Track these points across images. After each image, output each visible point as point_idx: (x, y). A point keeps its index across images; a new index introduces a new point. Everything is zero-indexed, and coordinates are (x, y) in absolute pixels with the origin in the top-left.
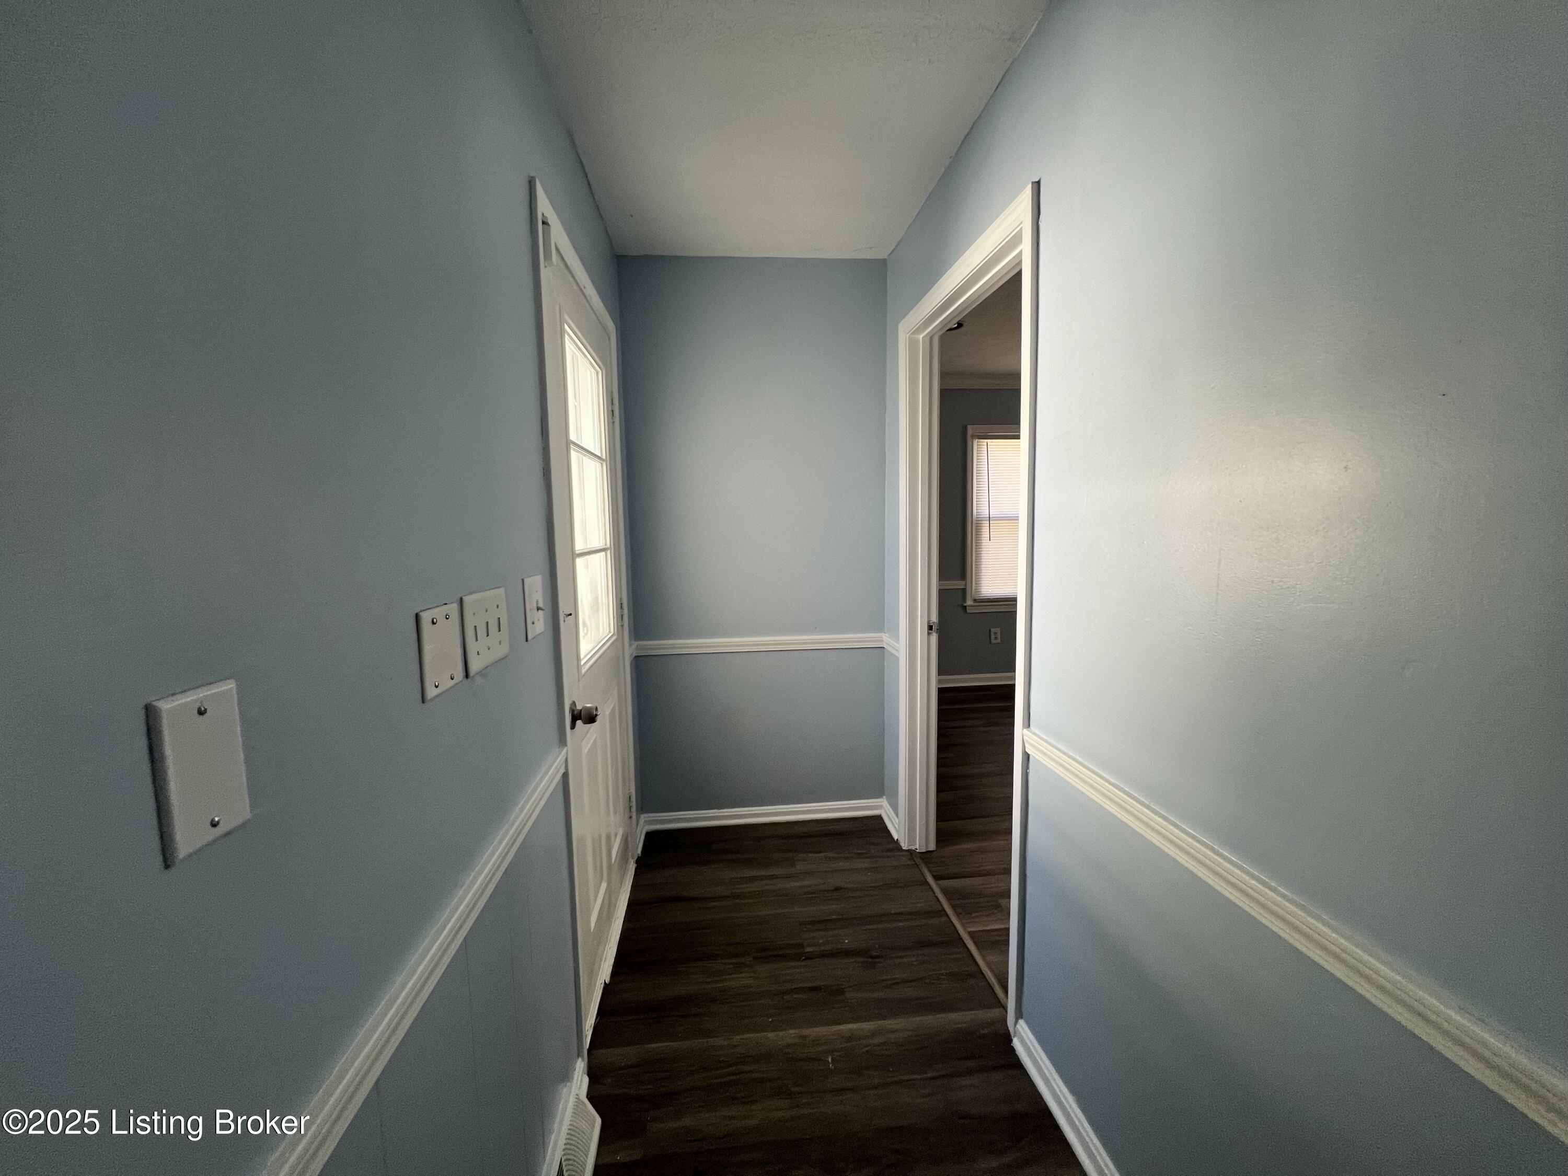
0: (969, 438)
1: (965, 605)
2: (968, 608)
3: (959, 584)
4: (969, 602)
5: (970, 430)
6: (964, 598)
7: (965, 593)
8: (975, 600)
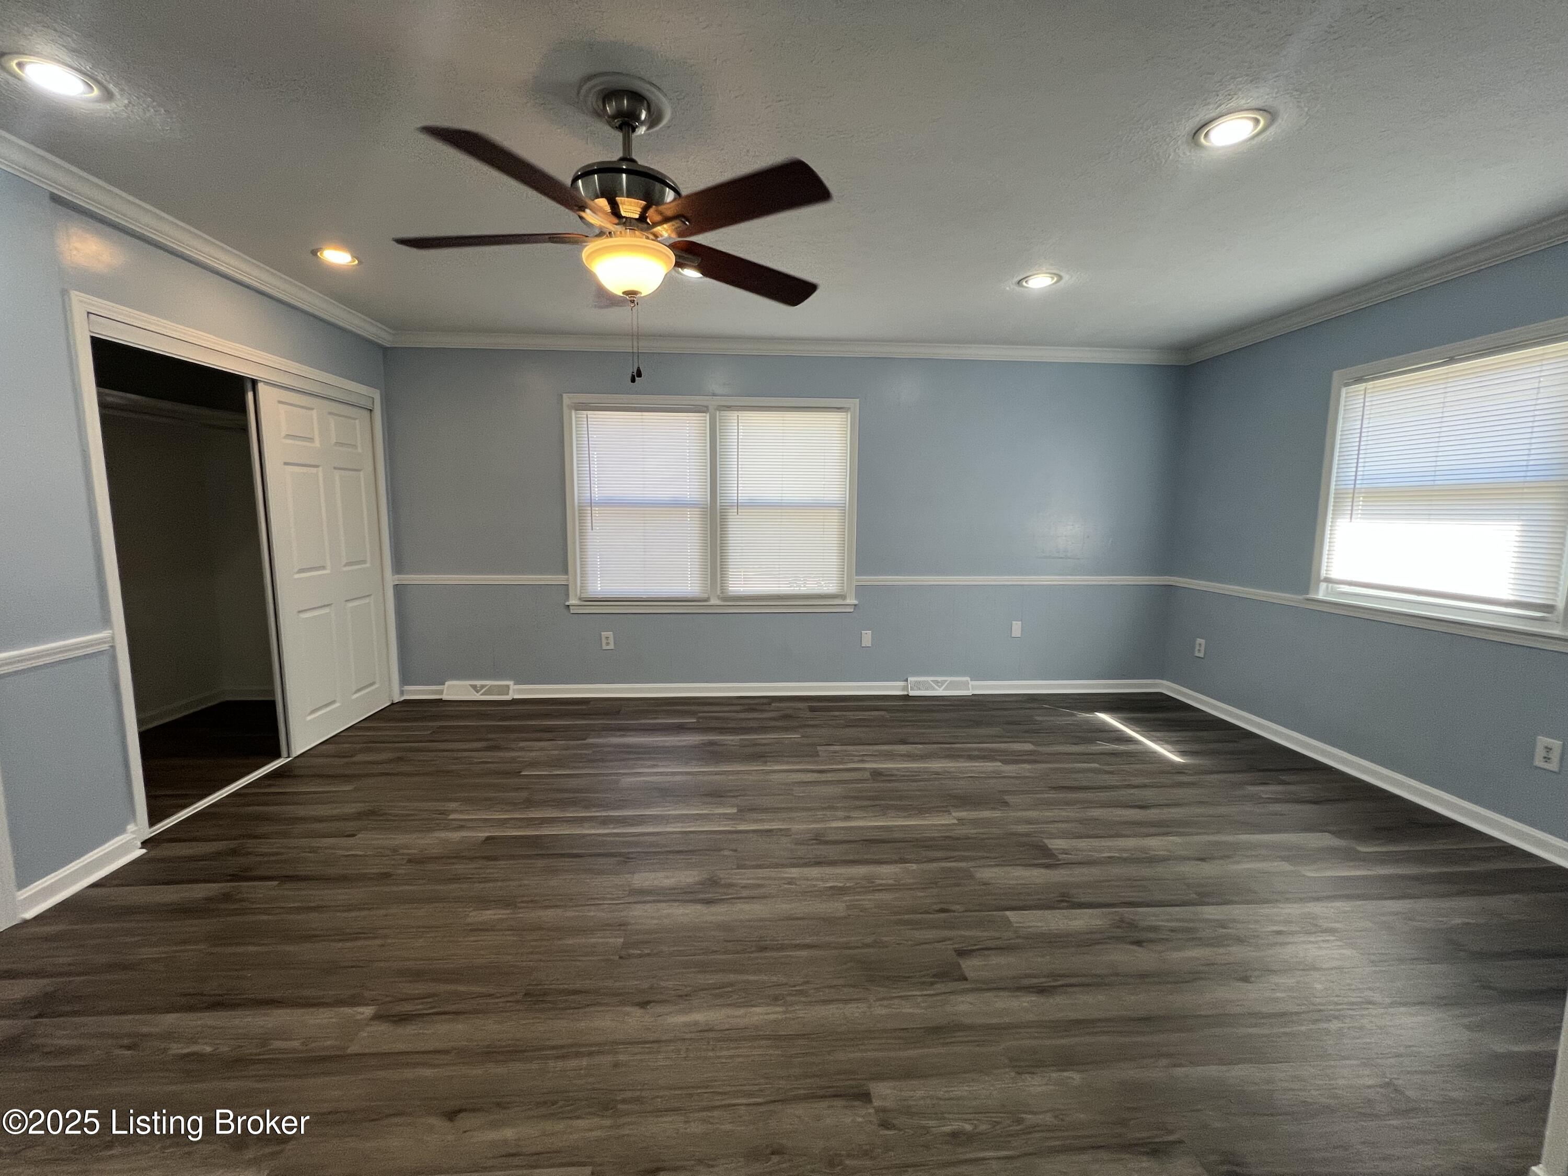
0: (566, 410)
1: (567, 603)
2: (571, 607)
3: (559, 579)
4: (572, 601)
5: (567, 399)
6: (567, 595)
7: (568, 590)
8: (580, 599)
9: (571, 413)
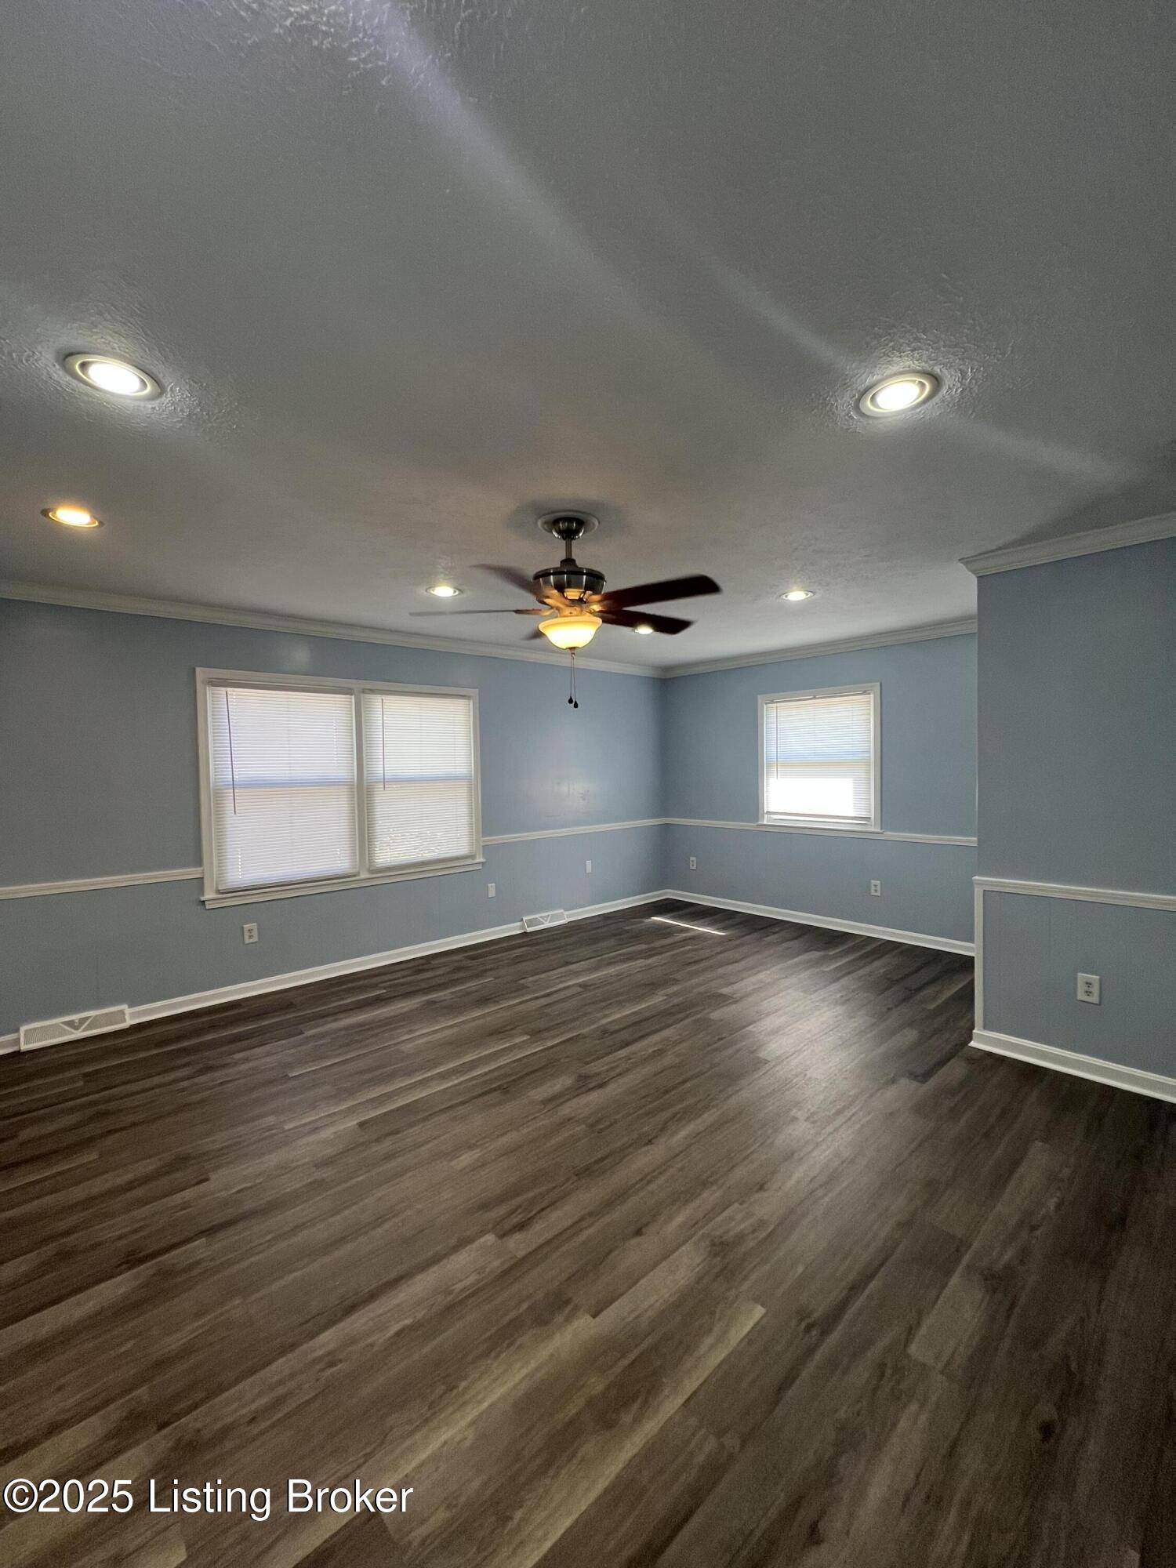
0: (199, 686)
1: (202, 899)
2: (206, 903)
4: (209, 895)
5: (200, 673)
6: (202, 891)
7: (203, 883)
8: (218, 892)
9: (205, 689)
